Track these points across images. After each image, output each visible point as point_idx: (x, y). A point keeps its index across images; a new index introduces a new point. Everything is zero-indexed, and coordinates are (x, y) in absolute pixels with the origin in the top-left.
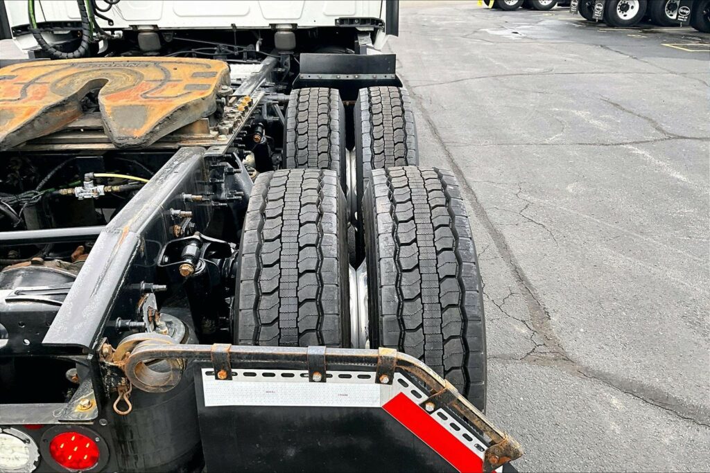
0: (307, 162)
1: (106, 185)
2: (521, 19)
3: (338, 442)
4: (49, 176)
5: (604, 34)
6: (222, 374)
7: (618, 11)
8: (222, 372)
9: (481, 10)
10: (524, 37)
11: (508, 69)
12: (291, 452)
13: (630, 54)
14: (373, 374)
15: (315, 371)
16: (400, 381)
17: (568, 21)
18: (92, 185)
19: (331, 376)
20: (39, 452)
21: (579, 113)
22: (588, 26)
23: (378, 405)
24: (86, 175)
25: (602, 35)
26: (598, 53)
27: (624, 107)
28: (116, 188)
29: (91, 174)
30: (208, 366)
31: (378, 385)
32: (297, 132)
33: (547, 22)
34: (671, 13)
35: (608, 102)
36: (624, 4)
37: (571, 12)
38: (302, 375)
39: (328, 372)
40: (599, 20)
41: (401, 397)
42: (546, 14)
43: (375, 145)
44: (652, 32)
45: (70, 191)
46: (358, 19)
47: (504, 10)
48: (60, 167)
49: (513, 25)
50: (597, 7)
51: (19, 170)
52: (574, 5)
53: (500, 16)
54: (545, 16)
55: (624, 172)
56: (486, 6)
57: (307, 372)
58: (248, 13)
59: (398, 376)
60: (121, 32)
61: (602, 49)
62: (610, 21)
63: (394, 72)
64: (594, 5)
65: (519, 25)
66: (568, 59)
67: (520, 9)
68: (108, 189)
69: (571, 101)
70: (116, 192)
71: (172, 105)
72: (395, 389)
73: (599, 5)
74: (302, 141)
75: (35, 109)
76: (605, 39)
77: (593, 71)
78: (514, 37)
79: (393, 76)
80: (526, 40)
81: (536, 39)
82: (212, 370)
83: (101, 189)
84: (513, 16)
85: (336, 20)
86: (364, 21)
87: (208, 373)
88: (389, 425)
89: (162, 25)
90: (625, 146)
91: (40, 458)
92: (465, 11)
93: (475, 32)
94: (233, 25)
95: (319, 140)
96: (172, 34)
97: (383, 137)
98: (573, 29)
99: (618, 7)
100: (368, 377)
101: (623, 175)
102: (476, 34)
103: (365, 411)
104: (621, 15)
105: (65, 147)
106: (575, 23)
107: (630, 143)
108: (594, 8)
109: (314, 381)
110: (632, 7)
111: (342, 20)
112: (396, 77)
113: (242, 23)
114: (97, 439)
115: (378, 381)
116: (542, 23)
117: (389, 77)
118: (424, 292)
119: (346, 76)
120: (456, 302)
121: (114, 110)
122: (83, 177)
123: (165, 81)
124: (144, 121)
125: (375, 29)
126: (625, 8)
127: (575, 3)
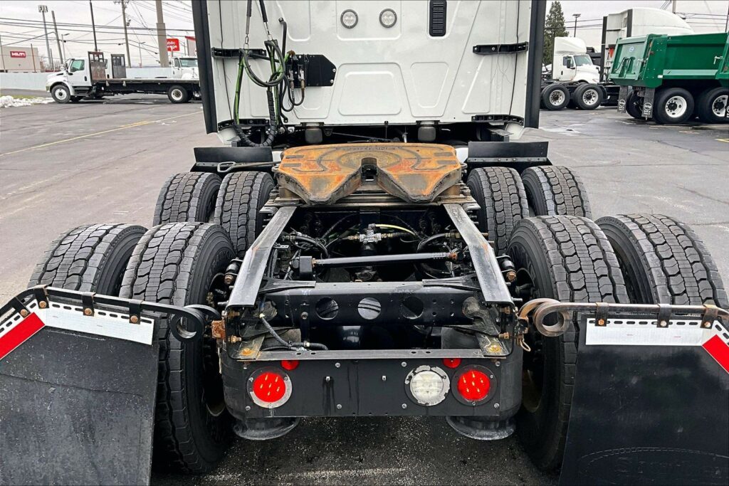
0: (504, 222)
1: (382, 233)
2: (570, 118)
3: (668, 372)
4: (333, 228)
5: (656, 131)
6: (601, 322)
7: (666, 110)
8: (601, 320)
10: (580, 134)
11: (577, 161)
12: (634, 381)
13: (689, 148)
14: (700, 322)
15: (662, 320)
16: (717, 326)
17: (617, 119)
18: (373, 233)
19: (672, 323)
20: (450, 386)
21: (662, 199)
22: (638, 124)
23: (700, 344)
24: (370, 225)
25: (654, 131)
26: (657, 147)
27: (700, 193)
28: (389, 235)
29: (373, 225)
30: (591, 317)
31: (702, 329)
32: (493, 199)
33: (595, 121)
34: (718, 111)
35: (685, 189)
36: (672, 104)
37: (619, 111)
38: (653, 323)
39: (670, 321)
40: (648, 118)
41: (716, 338)
42: (592, 113)
43: (558, 208)
44: (702, 129)
45: (356, 237)
46: (492, 116)
47: (550, 110)
48: (341, 221)
49: (565, 124)
50: (645, 106)
51: (309, 223)
52: (622, 105)
54: (593, 115)
55: (723, 247)
57: (656, 320)
58: (400, 112)
59: (716, 322)
60: (293, 128)
61: (659, 144)
62: (659, 118)
63: (546, 156)
64: (643, 104)
65: (571, 124)
66: (630, 153)
67: (565, 109)
68: (384, 236)
69: (649, 188)
70: (390, 238)
71: (440, 174)
72: (713, 332)
73: (648, 105)
74: (499, 206)
75: (342, 177)
76: (660, 135)
77: (659, 163)
78: (569, 134)
79: (545, 158)
80: (581, 137)
81: (592, 136)
82: (594, 319)
83: (379, 236)
84: (561, 115)
85: (473, 117)
86: (497, 117)
87: (591, 322)
88: (704, 360)
89: (327, 122)
90: (715, 226)
91: (450, 391)
94: (386, 123)
95: (512, 204)
96: (332, 129)
97: (564, 202)
98: (625, 127)
99: (667, 106)
100: (696, 324)
101: (723, 249)
103: (690, 349)
104: (670, 114)
105: (356, 204)
106: (624, 121)
107: (720, 223)
108: (642, 107)
109: (661, 326)
110: (680, 106)
111: (478, 117)
112: (547, 159)
113: (394, 120)
114: (492, 377)
115: (703, 326)
116: (591, 121)
117: (542, 159)
118: (688, 289)
119: (505, 159)
120: (712, 296)
121: (400, 177)
122: (367, 227)
123: (419, 159)
124: (426, 184)
125: (506, 124)
126: (673, 107)
127: (622, 103)
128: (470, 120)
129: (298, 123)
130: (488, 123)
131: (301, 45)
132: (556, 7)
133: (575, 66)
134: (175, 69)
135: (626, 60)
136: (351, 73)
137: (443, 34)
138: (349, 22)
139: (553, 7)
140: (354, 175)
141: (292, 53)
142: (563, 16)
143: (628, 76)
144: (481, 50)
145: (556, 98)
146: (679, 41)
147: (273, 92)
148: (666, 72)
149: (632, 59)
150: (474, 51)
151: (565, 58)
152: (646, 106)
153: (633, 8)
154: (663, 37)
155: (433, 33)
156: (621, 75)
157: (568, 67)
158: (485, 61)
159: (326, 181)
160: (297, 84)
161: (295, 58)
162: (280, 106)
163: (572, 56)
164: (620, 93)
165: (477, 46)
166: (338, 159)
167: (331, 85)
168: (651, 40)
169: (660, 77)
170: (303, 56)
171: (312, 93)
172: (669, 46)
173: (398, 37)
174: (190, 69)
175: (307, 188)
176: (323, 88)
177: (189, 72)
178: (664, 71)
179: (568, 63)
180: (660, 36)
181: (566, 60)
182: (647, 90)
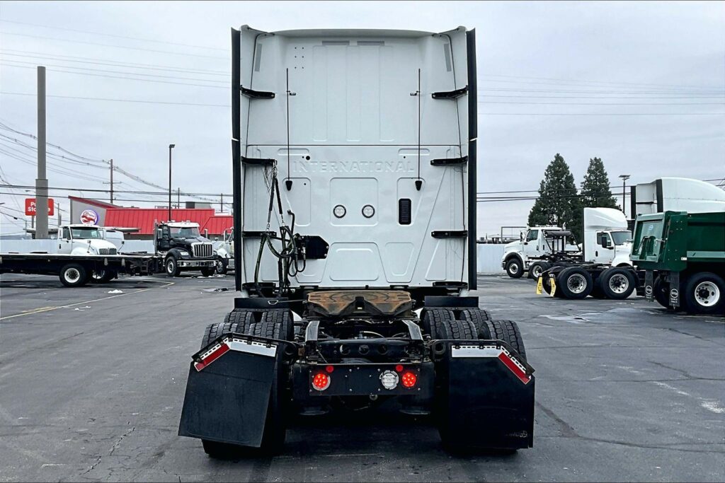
1: (367, 336)
2: (589, 307)
3: (486, 369)
6: (457, 347)
7: (697, 297)
9: (541, 298)
10: (587, 323)
11: (566, 343)
12: (473, 373)
15: (481, 346)
16: (502, 348)
17: (642, 309)
18: (362, 336)
19: (485, 347)
23: (497, 356)
25: (678, 321)
27: (665, 365)
29: (363, 332)
30: (453, 345)
31: (497, 350)
33: (618, 310)
35: (653, 362)
36: (702, 290)
38: (477, 347)
40: (676, 307)
41: (503, 353)
42: (619, 303)
46: (448, 283)
53: (564, 305)
54: (619, 305)
56: (547, 295)
58: (377, 279)
60: (294, 290)
61: (669, 331)
62: (689, 308)
64: (669, 291)
65: (585, 313)
67: (588, 298)
71: (399, 303)
72: (501, 351)
73: (674, 291)
75: (346, 304)
76: (678, 324)
78: (576, 322)
80: (589, 325)
81: (602, 324)
83: (366, 338)
84: (578, 305)
85: (433, 283)
86: (451, 284)
87: (453, 347)
88: (499, 363)
89: (321, 286)
91: (399, 382)
92: (521, 299)
93: (534, 317)
94: (367, 286)
98: (648, 317)
99: (696, 293)
100: (494, 347)
102: (535, 319)
103: (493, 358)
104: (701, 302)
106: (651, 311)
108: (669, 294)
109: (481, 349)
110: (713, 294)
111: (438, 283)
113: (373, 285)
116: (611, 311)
121: (377, 304)
122: (359, 333)
123: (388, 297)
124: (391, 308)
125: (459, 289)
126: (705, 295)
127: (649, 290)
128: (432, 286)
129: (298, 286)
130: (445, 288)
131: (304, 229)
132: (596, 164)
133: (613, 245)
134: (63, 242)
135: (646, 239)
136: (339, 250)
137: (409, 222)
138: (340, 213)
139: (591, 164)
140: (352, 304)
141: (298, 235)
142: (607, 177)
143: (649, 258)
144: (437, 235)
145: (576, 285)
146: (699, 219)
147: (283, 262)
148: (690, 254)
149: (652, 238)
150: (432, 235)
151: (599, 234)
152: (673, 293)
153: (662, 178)
154: (681, 214)
155: (401, 222)
156: (642, 256)
157: (604, 246)
158: (441, 243)
159: (337, 306)
160: (301, 257)
161: (300, 239)
162: (287, 272)
163: (608, 232)
164: (646, 279)
165: (435, 232)
166: (342, 297)
167: (325, 257)
168: (669, 218)
169: (685, 259)
170: (305, 237)
171: (311, 264)
172: (691, 224)
173: (376, 224)
174: (85, 241)
175: (327, 309)
176: (318, 260)
177: (83, 246)
178: (688, 252)
179: (603, 240)
180: (680, 213)
181: (600, 237)
182: (672, 275)
